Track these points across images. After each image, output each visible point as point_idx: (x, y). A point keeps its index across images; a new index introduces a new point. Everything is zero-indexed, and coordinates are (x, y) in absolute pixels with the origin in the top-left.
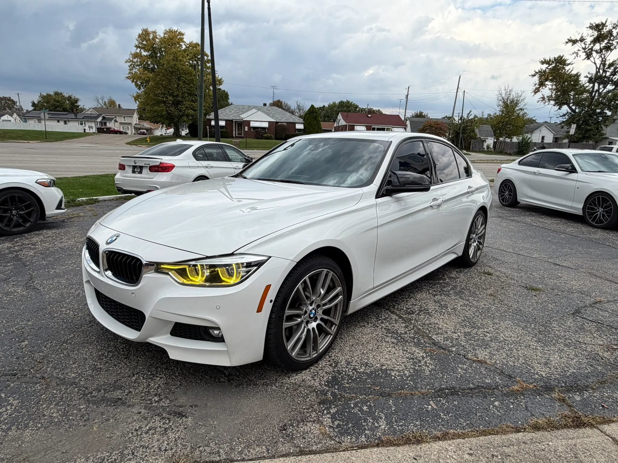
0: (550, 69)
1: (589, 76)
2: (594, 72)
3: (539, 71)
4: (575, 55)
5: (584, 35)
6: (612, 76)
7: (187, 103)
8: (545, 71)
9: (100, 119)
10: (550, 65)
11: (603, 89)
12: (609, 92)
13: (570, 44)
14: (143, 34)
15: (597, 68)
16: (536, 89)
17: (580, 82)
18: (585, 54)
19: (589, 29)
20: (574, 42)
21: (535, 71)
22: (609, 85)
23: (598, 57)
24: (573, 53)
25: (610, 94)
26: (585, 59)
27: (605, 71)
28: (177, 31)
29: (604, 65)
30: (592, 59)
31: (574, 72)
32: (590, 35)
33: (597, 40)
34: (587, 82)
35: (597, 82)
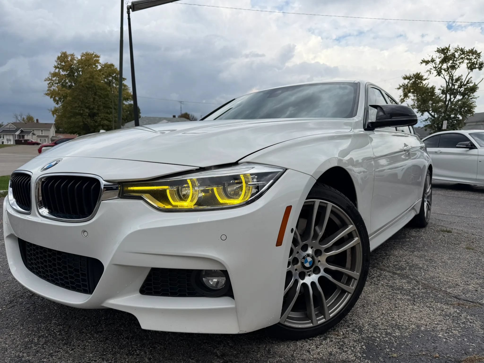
0: (411, 83)
1: (442, 89)
2: (445, 85)
3: (403, 85)
4: (429, 72)
5: (434, 57)
6: (459, 89)
7: (102, 115)
8: (407, 85)
9: (18, 133)
10: (410, 80)
11: (454, 99)
12: (459, 101)
13: (424, 64)
14: (61, 56)
15: (446, 82)
16: (402, 99)
17: (436, 94)
18: (436, 71)
19: (437, 52)
20: (427, 62)
21: (399, 85)
22: (458, 96)
23: (446, 74)
24: (427, 71)
25: (460, 102)
26: (437, 75)
27: (453, 85)
28: (93, 54)
29: (452, 80)
30: (442, 75)
31: (430, 86)
32: (438, 57)
33: (444, 61)
34: (440, 93)
35: (449, 94)
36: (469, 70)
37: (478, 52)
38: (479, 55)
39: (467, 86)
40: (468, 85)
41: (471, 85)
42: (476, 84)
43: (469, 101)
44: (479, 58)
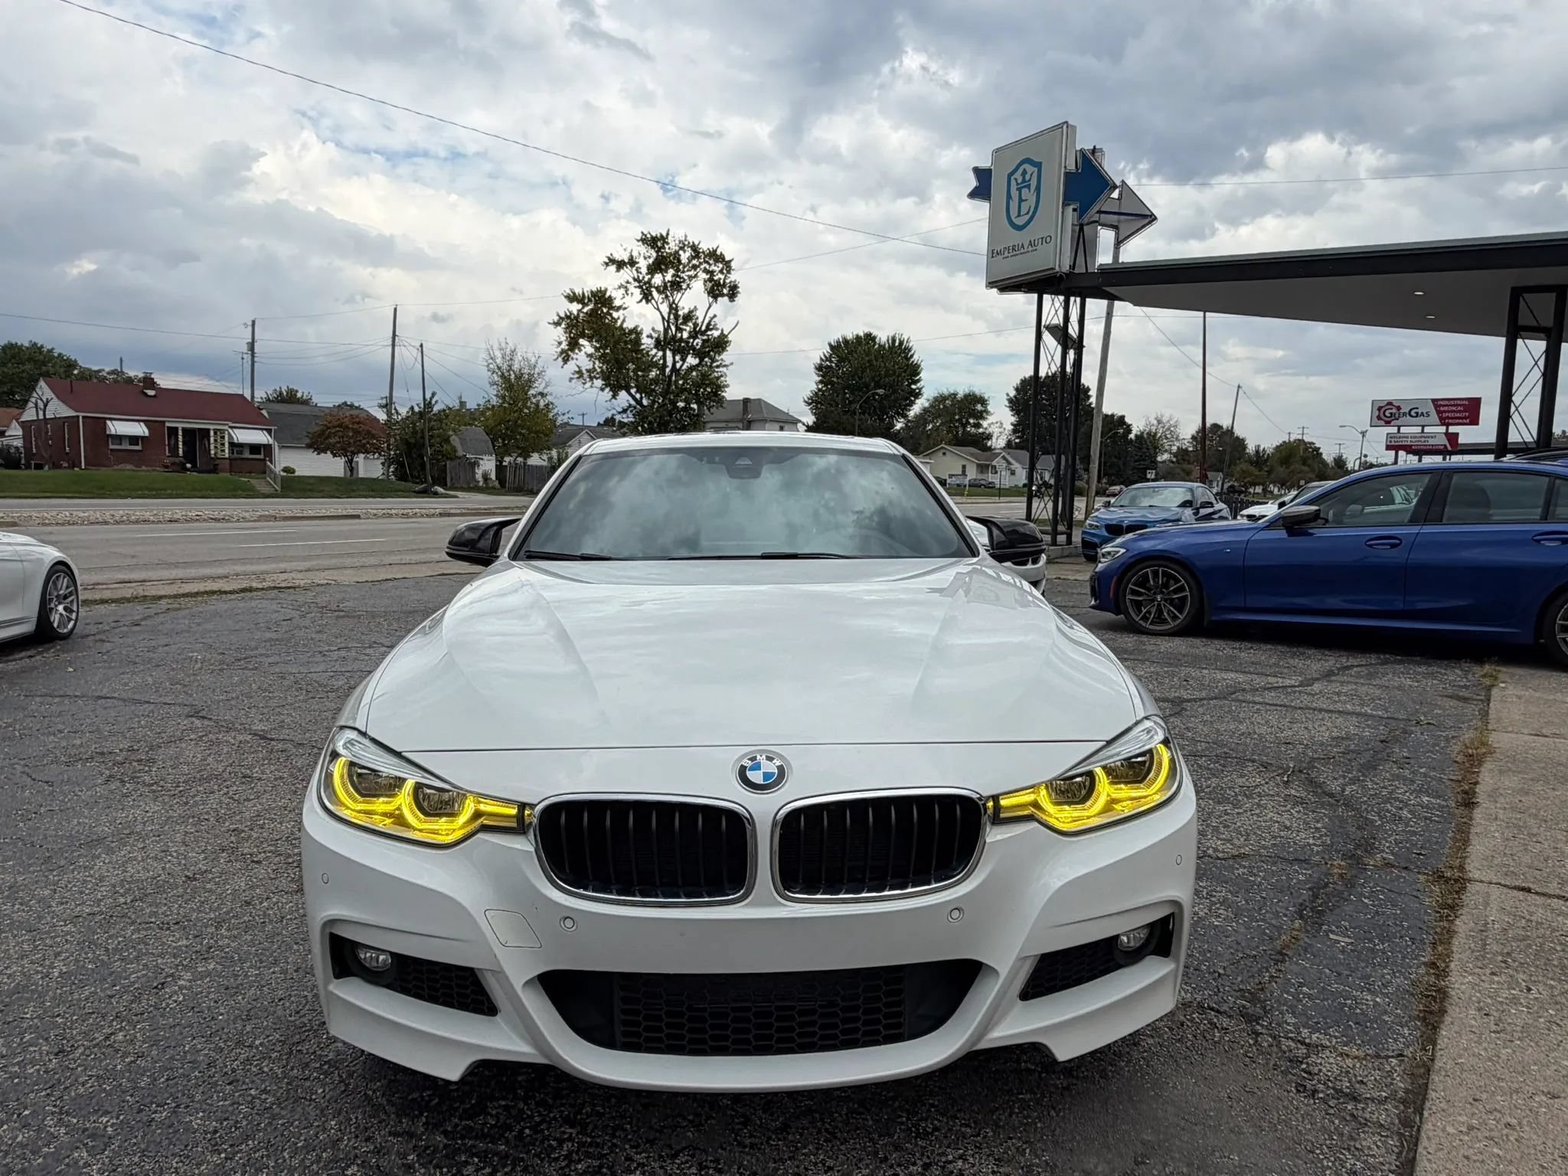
0: (587, 313)
1: (655, 335)
2: (660, 328)
3: (566, 315)
4: (622, 291)
5: (635, 254)
6: (691, 340)
8: (577, 318)
10: (585, 305)
11: (681, 363)
12: (692, 368)
13: (613, 268)
15: (663, 318)
16: (563, 351)
17: (643, 347)
18: (639, 290)
19: (640, 243)
20: (620, 265)
21: (558, 315)
22: (690, 356)
23: (661, 300)
24: (620, 287)
25: (694, 373)
26: (641, 301)
27: (678, 329)
29: (677, 317)
30: (653, 301)
31: (629, 325)
32: (645, 257)
33: (656, 267)
34: (652, 346)
35: (670, 350)
36: (711, 300)
37: (727, 259)
38: (727, 264)
39: (708, 335)
40: (709, 333)
41: (716, 333)
42: (726, 333)
43: (714, 371)
44: (729, 272)
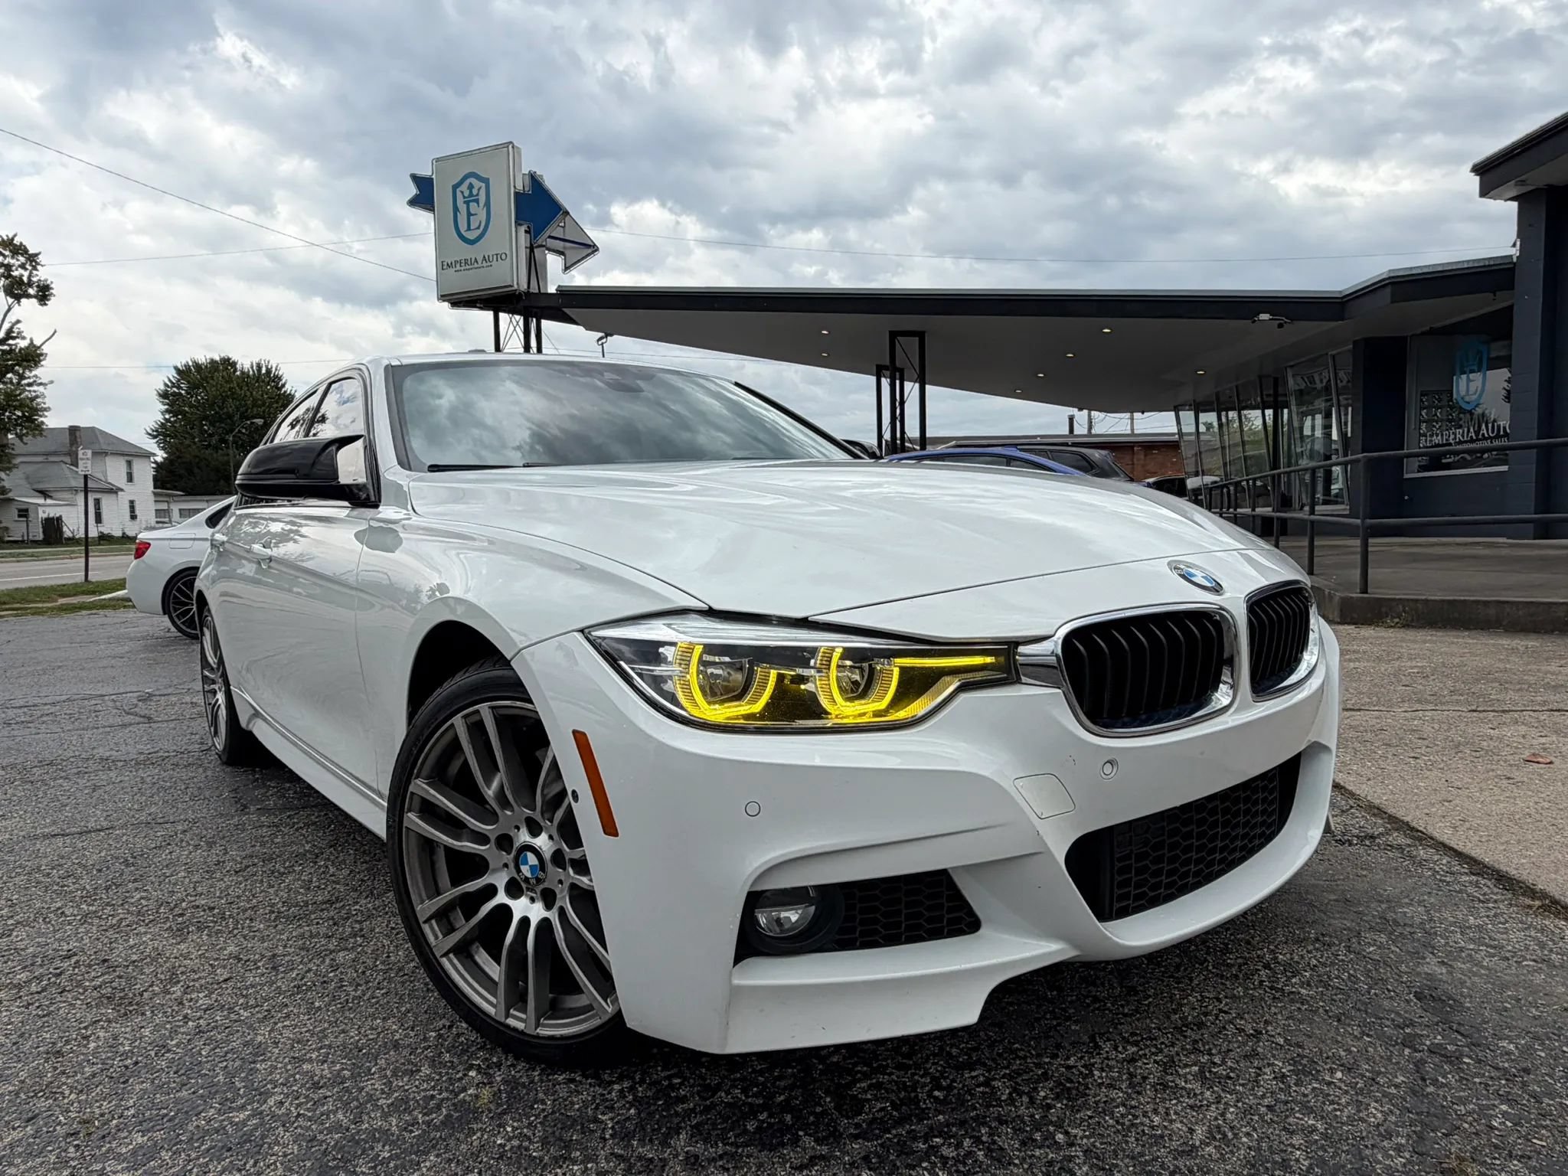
36: (10, 300)
37: (31, 251)
38: (33, 259)
39: (9, 345)
40: (11, 342)
41: (23, 344)
42: (37, 343)
43: (25, 390)
44: (35, 268)
